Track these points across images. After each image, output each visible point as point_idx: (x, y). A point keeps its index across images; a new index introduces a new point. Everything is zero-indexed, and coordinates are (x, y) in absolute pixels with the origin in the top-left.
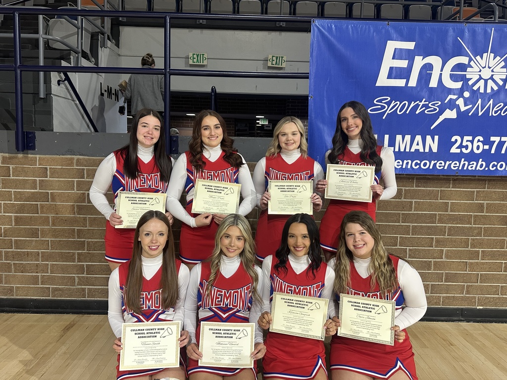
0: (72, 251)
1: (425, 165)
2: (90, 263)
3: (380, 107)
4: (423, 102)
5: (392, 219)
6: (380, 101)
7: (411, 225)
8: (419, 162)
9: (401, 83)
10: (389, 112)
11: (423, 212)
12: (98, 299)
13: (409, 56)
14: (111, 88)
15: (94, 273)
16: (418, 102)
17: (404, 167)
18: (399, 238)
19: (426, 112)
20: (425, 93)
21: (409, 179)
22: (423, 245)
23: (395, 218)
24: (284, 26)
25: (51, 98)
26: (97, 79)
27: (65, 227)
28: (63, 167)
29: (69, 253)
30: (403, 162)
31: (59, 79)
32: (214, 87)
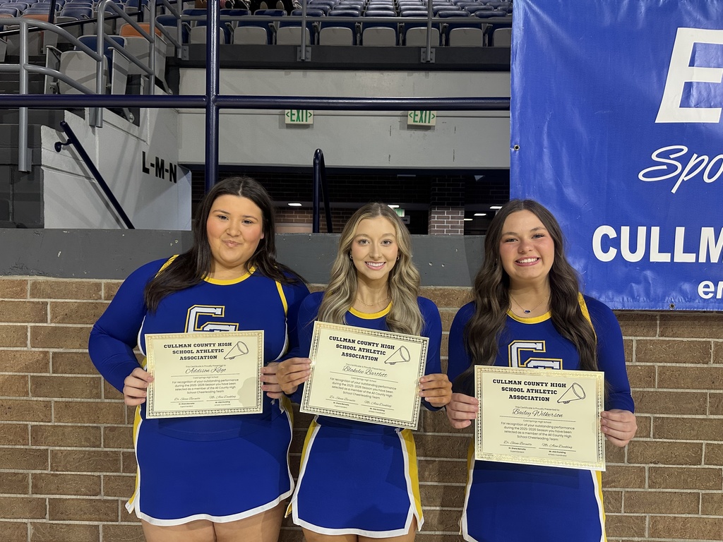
0: (21, 471)
2: (58, 496)
3: (665, 167)
5: (689, 406)
6: (665, 155)
10: (686, 179)
14: (163, 161)
15: (65, 517)
17: (719, 296)
18: (704, 446)
23: (697, 404)
24: (433, 61)
25: (41, 171)
26: (137, 146)
27: (8, 422)
28: (6, 300)
29: (15, 474)
30: (716, 285)
31: (59, 140)
32: (320, 150)
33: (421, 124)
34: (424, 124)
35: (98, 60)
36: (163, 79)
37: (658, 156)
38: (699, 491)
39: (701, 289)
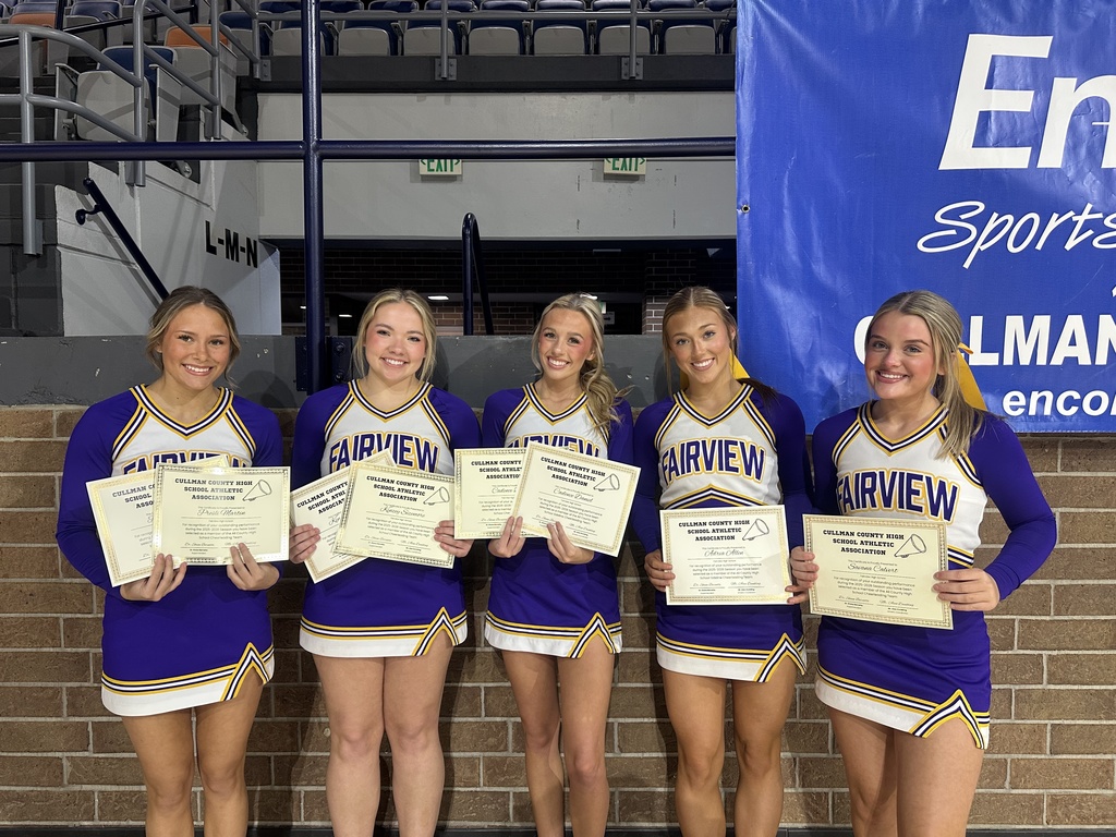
0: (51, 684)
1: (1096, 403)
2: (105, 719)
3: (953, 232)
4: (1086, 216)
6: (953, 215)
7: (1053, 583)
8: (1076, 396)
9: (1014, 158)
10: (983, 248)
11: (1087, 546)
12: (131, 823)
13: (1038, 77)
14: (236, 235)
15: (117, 748)
16: (1071, 213)
17: (1032, 412)
18: (1016, 624)
19: (1095, 243)
20: (1089, 185)
21: (1042, 446)
22: (1089, 642)
24: (641, 78)
25: (57, 254)
26: (198, 213)
27: (29, 615)
28: (22, 439)
29: (43, 689)
30: (1028, 396)
31: (81, 207)
32: (472, 215)
33: (624, 172)
34: (628, 172)
35: (136, 86)
36: (232, 111)
37: (943, 217)
38: (1012, 687)
39: (1007, 402)
